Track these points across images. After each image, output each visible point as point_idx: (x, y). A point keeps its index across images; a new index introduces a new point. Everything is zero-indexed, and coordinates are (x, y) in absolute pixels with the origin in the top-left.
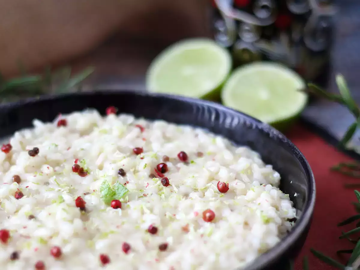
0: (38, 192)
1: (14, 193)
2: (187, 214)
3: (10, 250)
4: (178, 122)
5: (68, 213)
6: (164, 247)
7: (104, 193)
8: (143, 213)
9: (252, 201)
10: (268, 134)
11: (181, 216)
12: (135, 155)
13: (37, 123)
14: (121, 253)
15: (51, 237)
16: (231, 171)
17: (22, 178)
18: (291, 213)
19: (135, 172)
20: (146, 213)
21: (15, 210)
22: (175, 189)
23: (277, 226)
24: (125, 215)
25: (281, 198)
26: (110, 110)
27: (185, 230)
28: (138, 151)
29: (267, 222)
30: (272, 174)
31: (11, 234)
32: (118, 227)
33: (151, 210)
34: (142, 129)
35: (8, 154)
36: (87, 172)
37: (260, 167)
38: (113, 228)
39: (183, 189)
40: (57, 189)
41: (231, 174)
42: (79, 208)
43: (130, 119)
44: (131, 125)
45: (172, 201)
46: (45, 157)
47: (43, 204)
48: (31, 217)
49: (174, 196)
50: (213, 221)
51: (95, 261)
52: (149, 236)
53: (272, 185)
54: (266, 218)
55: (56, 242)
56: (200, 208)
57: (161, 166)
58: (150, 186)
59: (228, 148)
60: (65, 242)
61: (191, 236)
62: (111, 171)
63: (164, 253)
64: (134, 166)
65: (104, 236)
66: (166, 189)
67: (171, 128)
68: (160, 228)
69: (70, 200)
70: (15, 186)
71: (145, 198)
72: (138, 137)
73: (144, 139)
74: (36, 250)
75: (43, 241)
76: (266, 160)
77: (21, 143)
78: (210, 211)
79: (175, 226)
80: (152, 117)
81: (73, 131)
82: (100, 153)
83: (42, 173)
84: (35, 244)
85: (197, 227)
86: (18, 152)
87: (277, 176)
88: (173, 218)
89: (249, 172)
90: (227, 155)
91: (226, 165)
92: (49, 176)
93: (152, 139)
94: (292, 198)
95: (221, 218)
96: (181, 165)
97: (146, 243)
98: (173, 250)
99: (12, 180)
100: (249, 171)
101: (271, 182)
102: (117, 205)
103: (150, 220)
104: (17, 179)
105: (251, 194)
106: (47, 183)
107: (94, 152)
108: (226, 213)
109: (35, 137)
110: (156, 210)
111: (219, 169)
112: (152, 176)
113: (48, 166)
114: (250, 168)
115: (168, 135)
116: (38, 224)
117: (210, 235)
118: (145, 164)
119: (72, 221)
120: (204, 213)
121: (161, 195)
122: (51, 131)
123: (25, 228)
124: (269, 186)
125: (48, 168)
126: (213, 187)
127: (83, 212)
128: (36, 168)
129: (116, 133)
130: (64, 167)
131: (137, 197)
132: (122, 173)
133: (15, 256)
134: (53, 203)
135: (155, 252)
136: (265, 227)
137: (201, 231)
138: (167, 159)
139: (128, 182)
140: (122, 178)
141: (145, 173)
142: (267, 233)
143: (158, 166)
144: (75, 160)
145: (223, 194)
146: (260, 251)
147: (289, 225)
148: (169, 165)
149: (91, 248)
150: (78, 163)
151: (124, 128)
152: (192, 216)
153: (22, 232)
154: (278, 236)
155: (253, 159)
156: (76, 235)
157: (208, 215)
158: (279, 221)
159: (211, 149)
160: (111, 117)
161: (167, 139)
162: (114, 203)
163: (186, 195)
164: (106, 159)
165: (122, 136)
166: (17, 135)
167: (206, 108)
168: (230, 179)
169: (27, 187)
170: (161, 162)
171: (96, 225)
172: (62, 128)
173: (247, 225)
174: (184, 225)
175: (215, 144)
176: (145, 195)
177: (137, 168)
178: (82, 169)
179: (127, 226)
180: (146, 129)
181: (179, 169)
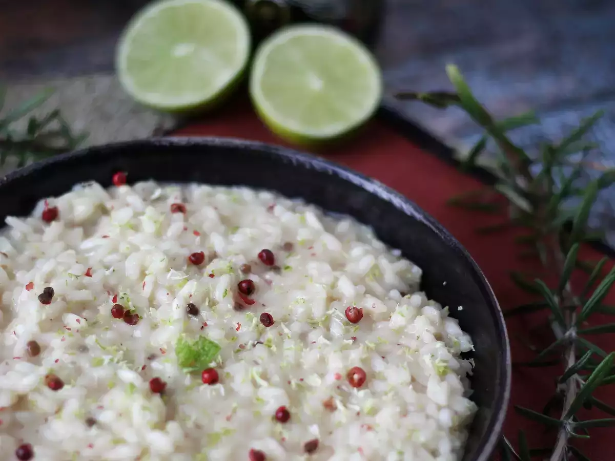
0: (79, 370)
1: (44, 378)
2: (322, 376)
6: (312, 448)
8: (256, 385)
9: (400, 331)
11: (314, 380)
12: (194, 267)
17: (40, 343)
18: (465, 343)
19: (213, 304)
20: (261, 385)
21: (55, 409)
22: (285, 329)
24: (230, 392)
27: (329, 406)
28: (197, 260)
29: (444, 375)
32: (228, 419)
33: (265, 377)
36: (137, 315)
39: (296, 327)
40: (107, 359)
42: (157, 394)
43: (157, 190)
46: (64, 299)
47: (98, 391)
48: (91, 422)
49: (289, 344)
50: (364, 384)
52: (279, 427)
54: (442, 369)
56: (337, 365)
57: (244, 285)
58: (243, 329)
59: (329, 230)
61: (341, 414)
62: (175, 310)
64: (207, 294)
65: (215, 439)
66: (270, 333)
68: (293, 411)
71: (245, 353)
72: (185, 229)
73: (196, 233)
78: (358, 370)
82: (143, 274)
83: (69, 329)
85: (346, 399)
87: (417, 271)
88: (302, 387)
90: (330, 242)
92: (83, 333)
96: (271, 275)
97: (282, 442)
99: (28, 350)
100: (377, 273)
101: (410, 282)
102: (212, 378)
103: (272, 397)
105: (398, 319)
106: (84, 349)
108: (379, 365)
110: (274, 377)
111: (337, 279)
112: (239, 307)
113: (77, 317)
114: (376, 267)
116: (109, 435)
117: (374, 411)
119: (164, 428)
120: (350, 374)
121: (270, 347)
123: (91, 446)
124: (417, 299)
125: (78, 320)
126: (339, 316)
127: (165, 398)
128: (55, 324)
129: (148, 226)
130: (97, 311)
131: (232, 353)
132: (193, 310)
134: (111, 388)
136: (445, 384)
137: (354, 407)
138: (247, 269)
139: (206, 325)
140: (194, 319)
141: (227, 304)
142: (452, 393)
143: (240, 285)
144: (111, 297)
145: (357, 326)
146: (452, 430)
147: (468, 364)
148: (254, 278)
150: (119, 302)
152: (331, 379)
153: (88, 453)
155: (370, 244)
156: (178, 449)
157: (356, 377)
158: (455, 363)
159: (302, 235)
160: (123, 190)
162: (206, 375)
163: (303, 337)
164: (156, 285)
165: (159, 234)
168: (359, 297)
169: (57, 361)
170: (242, 277)
171: (194, 417)
172: (54, 223)
173: (417, 384)
174: (325, 398)
175: (304, 223)
176: (242, 347)
177: (211, 296)
178: (128, 312)
179: (241, 414)
180: (188, 207)
181: (269, 283)
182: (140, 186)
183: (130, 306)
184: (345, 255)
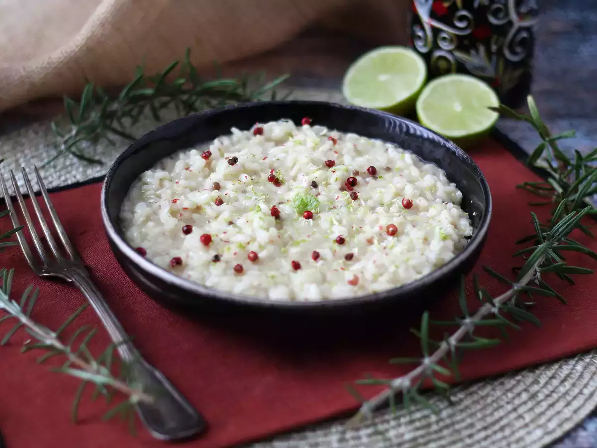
0: (236, 200)
1: (214, 199)
2: (372, 227)
3: (213, 253)
4: (370, 135)
5: (264, 221)
6: (349, 257)
7: (297, 203)
8: (332, 224)
9: (433, 218)
10: (454, 153)
11: (367, 228)
12: (327, 168)
13: (234, 130)
14: (312, 261)
15: (248, 243)
16: (416, 188)
17: (221, 184)
18: (468, 230)
19: (327, 184)
20: (335, 225)
21: (215, 216)
22: (363, 203)
23: (454, 243)
24: (317, 225)
25: (460, 217)
26: (304, 120)
27: (370, 242)
28: (330, 164)
29: (445, 239)
30: (455, 193)
31: (213, 238)
32: (309, 236)
33: (340, 222)
34: (334, 141)
35: (208, 160)
36: (282, 182)
37: (444, 185)
38: (304, 237)
39: (370, 203)
40: (254, 197)
41: (416, 191)
42: (274, 217)
43: (324, 130)
44: (324, 135)
45: (360, 213)
46: (244, 167)
47: (241, 211)
48: (231, 223)
49: (362, 210)
50: (395, 235)
51: (287, 266)
52: (336, 246)
53: (454, 203)
54: (444, 235)
55: (253, 247)
56: (384, 222)
57: (351, 180)
58: (340, 199)
59: (415, 164)
60: (262, 248)
61: (375, 247)
62: (304, 183)
63: (349, 262)
64: (326, 179)
65: (297, 244)
66: (354, 203)
67: (363, 141)
68: (347, 239)
69: (266, 208)
70: (216, 194)
71: (334, 210)
72: (331, 149)
73: (336, 152)
74: (235, 254)
75: (242, 247)
76: (451, 178)
77: (219, 150)
78: (394, 226)
79: (361, 238)
80: (345, 129)
81: (269, 140)
82: (294, 164)
83: (240, 181)
84: (234, 248)
85: (381, 240)
86: (218, 159)
87: (459, 194)
88: (360, 230)
89: (433, 189)
90: (414, 172)
91: (411, 181)
92: (247, 185)
93: (344, 152)
94: (471, 217)
95: (403, 233)
96: (369, 179)
97: (334, 252)
98: (358, 260)
99: (213, 187)
101: (454, 201)
102: (309, 216)
103: (338, 231)
104: (217, 186)
105: (432, 211)
106: (244, 192)
107: (289, 163)
108: (409, 228)
109: (233, 144)
110: (344, 222)
111: (406, 185)
112: (342, 189)
113: (246, 175)
114: (435, 186)
115: (359, 148)
116: (237, 230)
117: (392, 248)
118: (336, 177)
119: (268, 230)
120: (388, 227)
121: (349, 208)
122: (248, 139)
123: (225, 233)
124: (450, 204)
125: (246, 177)
126: (398, 203)
127: (278, 221)
128: (235, 177)
129: (310, 144)
130: (260, 176)
131: (327, 209)
132: (315, 185)
133: (217, 259)
134: (251, 211)
135: (342, 261)
136: (442, 243)
137: (384, 244)
138: (357, 173)
139: (320, 194)
140: (314, 189)
141: (335, 186)
142: (444, 249)
143: (348, 179)
144: (271, 170)
145: (407, 210)
146: (435, 265)
147: (465, 242)
148: (359, 178)
149: (285, 254)
150: (274, 173)
151: (318, 140)
152: (377, 229)
153: (222, 236)
154: (454, 252)
155: (438, 177)
156: (271, 242)
157: (391, 229)
158: (455, 237)
159: (399, 164)
160: (306, 127)
161: (358, 153)
162: (306, 214)
163: (373, 209)
164: (300, 170)
165: (314, 149)
166: (216, 141)
167: (398, 123)
168: (415, 196)
169: (226, 194)
170: (352, 175)
171: (289, 233)
172: (258, 136)
173: (426, 241)
174: (369, 238)
175: (403, 159)
176: (335, 208)
177: (328, 181)
178: (277, 179)
179: (317, 236)
180: (338, 141)
181: (367, 183)
182: (317, 127)
183: (280, 177)
184: (420, 178)
